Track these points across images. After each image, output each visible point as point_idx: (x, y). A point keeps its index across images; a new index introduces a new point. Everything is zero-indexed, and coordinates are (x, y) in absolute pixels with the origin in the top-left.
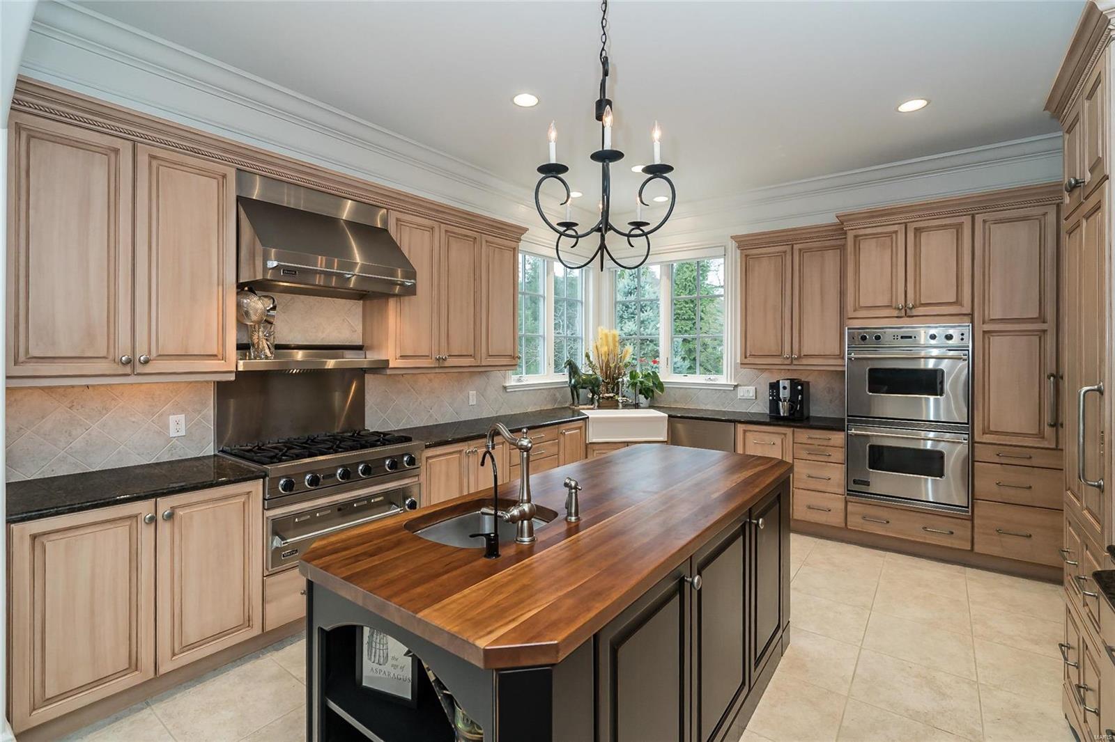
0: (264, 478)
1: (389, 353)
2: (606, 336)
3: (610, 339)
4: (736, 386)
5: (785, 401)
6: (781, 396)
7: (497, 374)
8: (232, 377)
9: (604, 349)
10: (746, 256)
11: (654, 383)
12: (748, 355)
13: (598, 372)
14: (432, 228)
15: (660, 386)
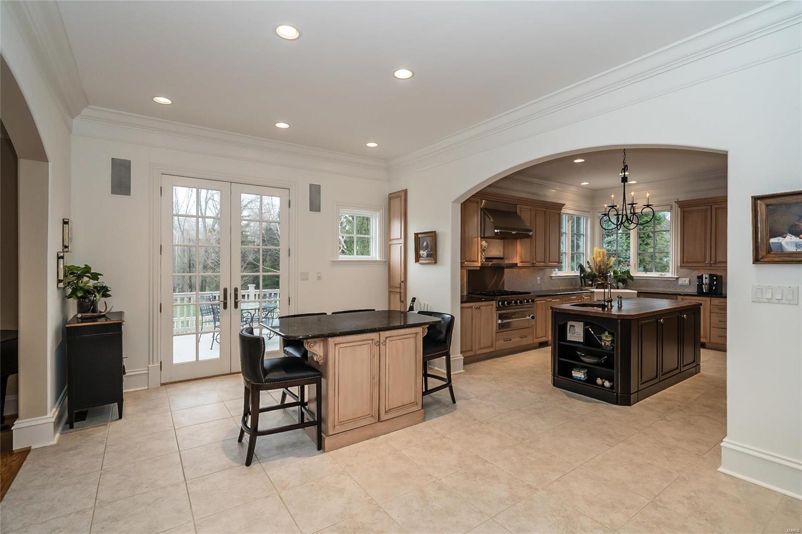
0: (496, 300)
1: (517, 260)
2: (599, 252)
3: (601, 254)
4: (677, 278)
5: (706, 285)
6: (704, 282)
7: (548, 270)
8: (479, 268)
9: (599, 259)
10: (684, 211)
11: (628, 276)
12: (685, 262)
13: (594, 271)
14: (531, 209)
15: (631, 278)
